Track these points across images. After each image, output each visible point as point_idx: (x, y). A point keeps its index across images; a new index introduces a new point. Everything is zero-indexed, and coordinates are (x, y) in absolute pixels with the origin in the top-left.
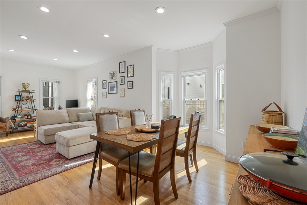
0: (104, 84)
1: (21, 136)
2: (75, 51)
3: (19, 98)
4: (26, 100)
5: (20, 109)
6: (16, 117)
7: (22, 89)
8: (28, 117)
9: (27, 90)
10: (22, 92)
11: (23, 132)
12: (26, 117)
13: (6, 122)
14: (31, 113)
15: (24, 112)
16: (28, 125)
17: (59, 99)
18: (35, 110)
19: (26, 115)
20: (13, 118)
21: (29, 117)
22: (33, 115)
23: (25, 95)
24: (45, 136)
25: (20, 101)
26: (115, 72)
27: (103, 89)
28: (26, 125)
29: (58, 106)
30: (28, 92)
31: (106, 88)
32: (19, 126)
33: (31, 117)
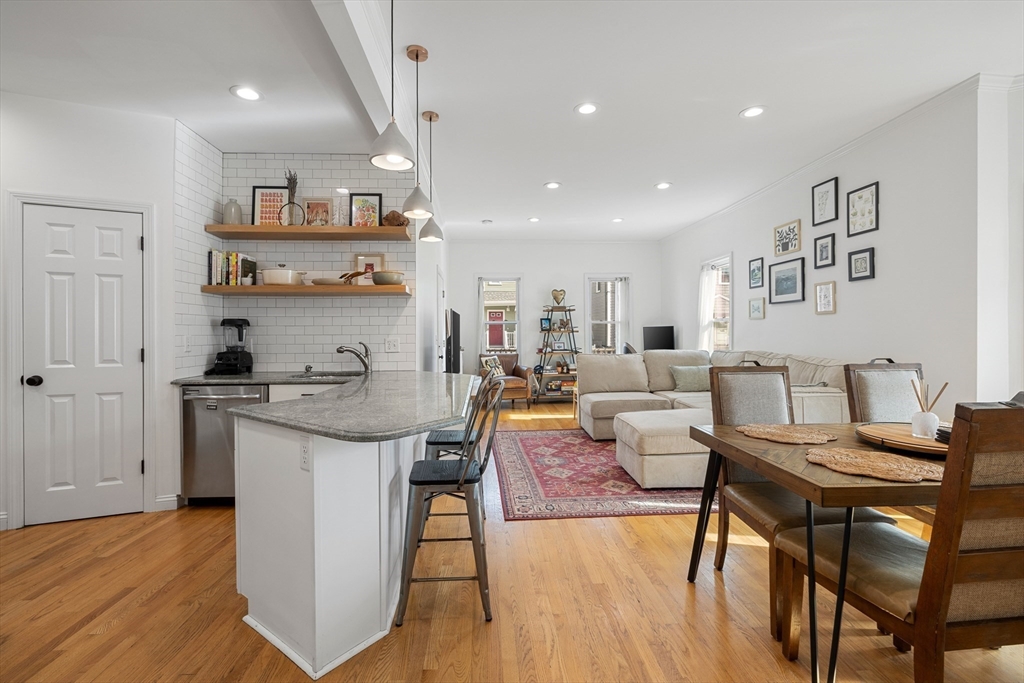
0: (754, 270)
1: (550, 412)
2: (663, 186)
3: (547, 326)
4: (560, 328)
5: (549, 350)
6: (542, 368)
7: (552, 303)
8: (563, 369)
9: (561, 304)
10: (552, 311)
11: (555, 405)
12: (560, 369)
13: (526, 379)
14: (568, 362)
15: (556, 358)
16: (563, 389)
17: (627, 324)
18: (576, 352)
19: (559, 365)
20: (539, 370)
21: (565, 371)
22: (572, 367)
23: (557, 316)
24: (595, 419)
25: (549, 330)
26: (796, 224)
27: (751, 288)
28: (559, 389)
29: (625, 345)
30: (563, 309)
31: (760, 284)
32: (548, 390)
33: (568, 370)
